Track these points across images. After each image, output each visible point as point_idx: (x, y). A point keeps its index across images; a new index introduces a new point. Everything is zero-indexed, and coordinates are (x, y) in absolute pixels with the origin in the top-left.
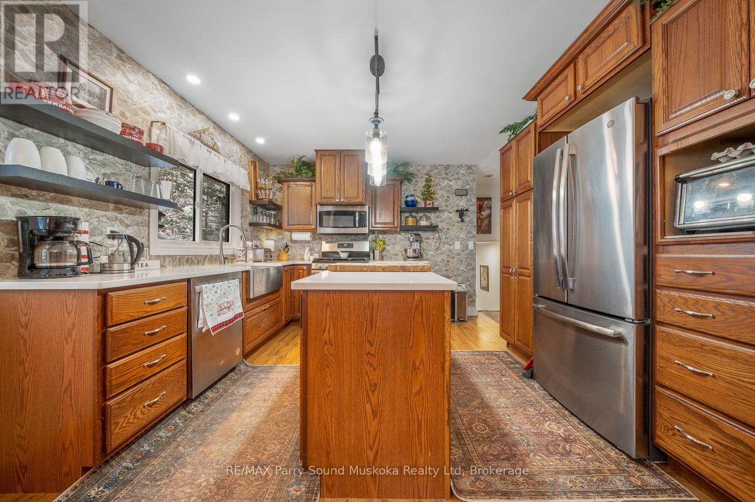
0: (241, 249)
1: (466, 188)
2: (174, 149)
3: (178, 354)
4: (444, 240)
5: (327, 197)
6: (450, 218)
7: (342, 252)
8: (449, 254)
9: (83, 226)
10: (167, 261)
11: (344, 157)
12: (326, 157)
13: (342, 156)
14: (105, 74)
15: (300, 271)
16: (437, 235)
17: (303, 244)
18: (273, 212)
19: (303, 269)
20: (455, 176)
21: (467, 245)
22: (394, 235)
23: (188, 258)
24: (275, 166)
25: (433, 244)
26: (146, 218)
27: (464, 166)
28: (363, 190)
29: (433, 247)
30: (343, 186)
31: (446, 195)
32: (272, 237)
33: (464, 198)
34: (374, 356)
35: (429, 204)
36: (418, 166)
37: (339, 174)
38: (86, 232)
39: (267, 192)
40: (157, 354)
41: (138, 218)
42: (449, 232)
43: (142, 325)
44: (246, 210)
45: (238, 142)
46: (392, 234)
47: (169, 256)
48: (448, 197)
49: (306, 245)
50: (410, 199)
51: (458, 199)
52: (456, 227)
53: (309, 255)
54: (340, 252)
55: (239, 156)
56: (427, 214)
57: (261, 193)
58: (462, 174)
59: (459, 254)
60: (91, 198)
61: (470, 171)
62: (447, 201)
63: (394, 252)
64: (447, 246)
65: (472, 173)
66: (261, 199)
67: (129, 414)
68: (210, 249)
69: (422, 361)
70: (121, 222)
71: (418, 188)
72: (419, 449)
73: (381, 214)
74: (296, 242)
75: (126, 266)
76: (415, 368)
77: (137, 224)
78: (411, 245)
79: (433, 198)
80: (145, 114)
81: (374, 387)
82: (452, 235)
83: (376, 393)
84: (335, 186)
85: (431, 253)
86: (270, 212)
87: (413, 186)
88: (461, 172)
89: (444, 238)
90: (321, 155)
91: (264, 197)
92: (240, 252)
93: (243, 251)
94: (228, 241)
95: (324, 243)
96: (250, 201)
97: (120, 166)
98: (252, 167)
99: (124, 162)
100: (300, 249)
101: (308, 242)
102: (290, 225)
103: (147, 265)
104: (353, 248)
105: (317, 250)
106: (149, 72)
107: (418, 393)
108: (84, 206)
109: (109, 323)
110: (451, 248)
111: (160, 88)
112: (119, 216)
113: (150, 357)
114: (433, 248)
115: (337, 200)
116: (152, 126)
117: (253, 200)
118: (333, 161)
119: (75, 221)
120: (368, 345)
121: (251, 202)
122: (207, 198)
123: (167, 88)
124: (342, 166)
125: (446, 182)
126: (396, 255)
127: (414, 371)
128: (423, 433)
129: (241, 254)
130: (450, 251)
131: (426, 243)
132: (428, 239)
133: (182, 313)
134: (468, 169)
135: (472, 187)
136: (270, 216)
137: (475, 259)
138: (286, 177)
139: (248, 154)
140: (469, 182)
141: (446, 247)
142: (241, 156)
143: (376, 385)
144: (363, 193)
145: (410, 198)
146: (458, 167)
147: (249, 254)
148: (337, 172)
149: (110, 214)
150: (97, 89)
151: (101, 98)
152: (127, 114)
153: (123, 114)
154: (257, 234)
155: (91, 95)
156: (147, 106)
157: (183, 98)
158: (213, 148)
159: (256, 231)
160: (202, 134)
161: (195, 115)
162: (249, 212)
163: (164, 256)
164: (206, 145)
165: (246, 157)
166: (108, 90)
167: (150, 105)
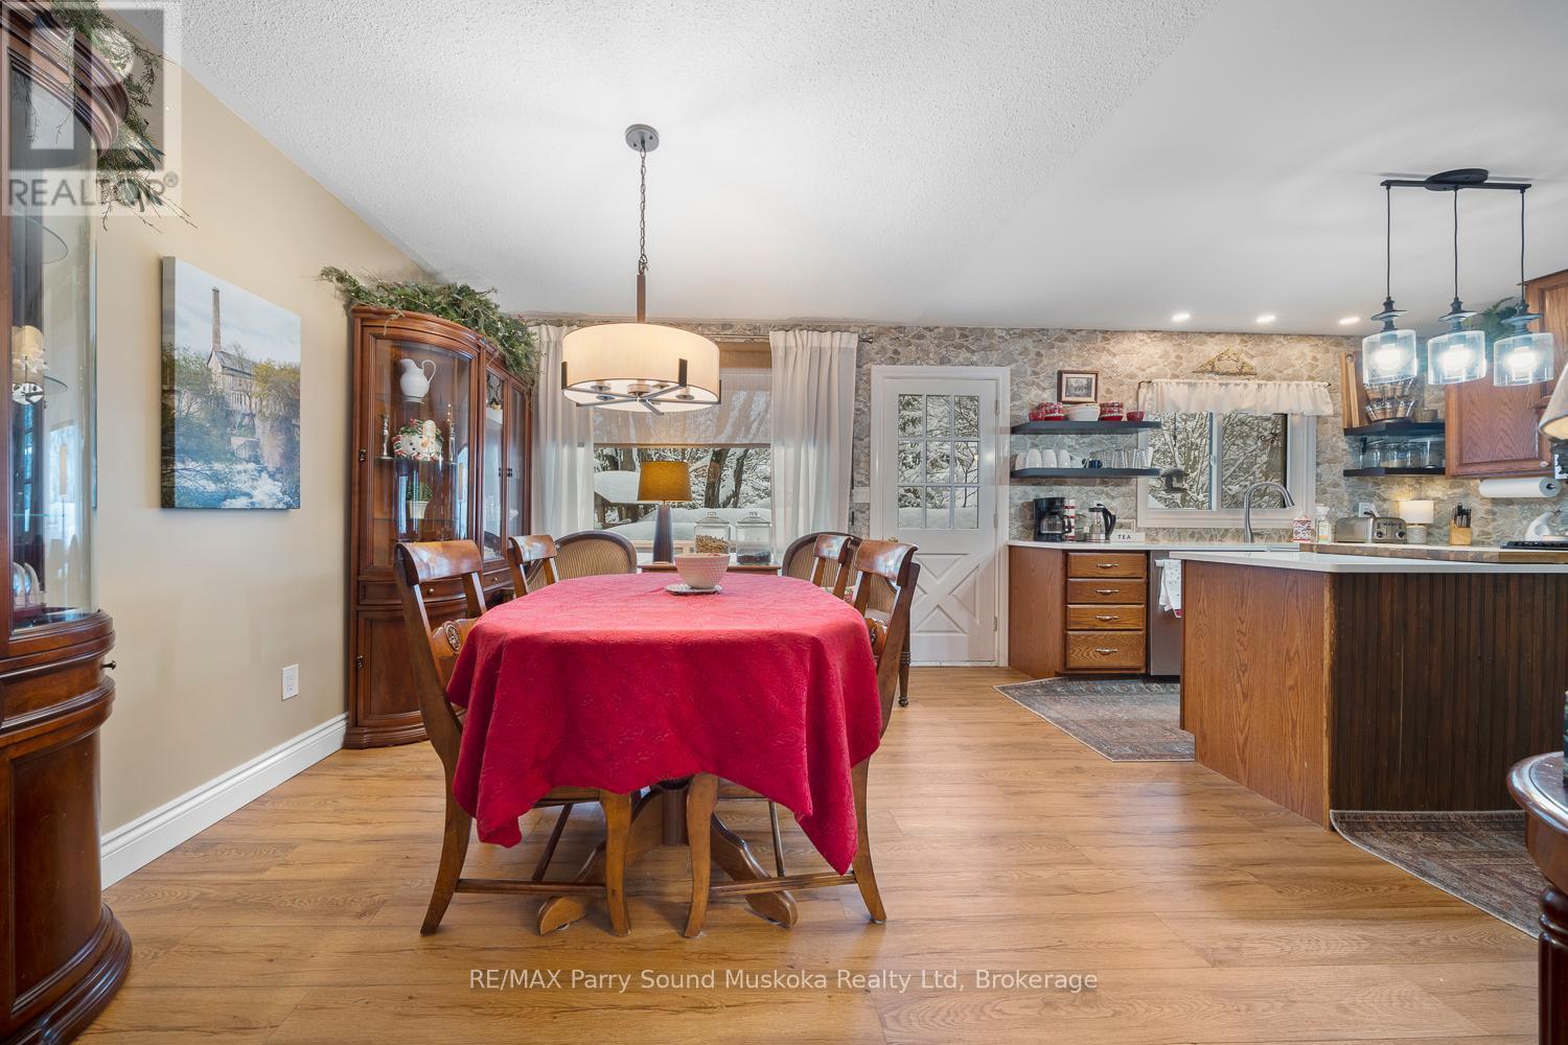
0: (1301, 519)
2: (1163, 405)
3: (1132, 622)
9: (1070, 502)
10: (1160, 534)
14: (1091, 363)
23: (1193, 532)
26: (1133, 488)
32: (1432, 493)
34: (1245, 635)
38: (1073, 507)
39: (1388, 406)
40: (1109, 612)
41: (1124, 489)
43: (1096, 584)
44: (1334, 448)
45: (1304, 336)
47: (1164, 529)
55: (1309, 360)
60: (1080, 477)
66: (1375, 421)
67: (1083, 649)
68: (1230, 520)
69: (1297, 652)
70: (1107, 494)
72: (1293, 754)
75: (1103, 536)
76: (1289, 659)
77: (1124, 495)
80: (1131, 379)
81: (1244, 668)
83: (1246, 675)
91: (1382, 417)
92: (1299, 525)
93: (1305, 522)
94: (1285, 507)
96: (1346, 430)
97: (1106, 442)
99: (1109, 436)
102: (1466, 465)
103: (1129, 537)
106: (1135, 332)
107: (1291, 688)
108: (1076, 484)
109: (1069, 575)
111: (1149, 341)
112: (1105, 489)
113: (1103, 612)
116: (1139, 387)
117: (1356, 426)
119: (1062, 500)
120: (1239, 622)
121: (1348, 431)
123: (1158, 335)
127: (1288, 662)
128: (1298, 736)
129: (1301, 528)
133: (1139, 585)
143: (1246, 666)
147: (1321, 528)
149: (1097, 488)
150: (1085, 382)
151: (1088, 387)
152: (1112, 389)
153: (1108, 391)
154: (1374, 489)
155: (1079, 388)
156: (1133, 369)
157: (1183, 333)
158: (1240, 373)
159: (1370, 485)
160: (1216, 363)
161: (1203, 343)
162: (1345, 450)
163: (1156, 529)
164: (1227, 374)
165: (1330, 355)
166: (1093, 376)
167: (1138, 366)
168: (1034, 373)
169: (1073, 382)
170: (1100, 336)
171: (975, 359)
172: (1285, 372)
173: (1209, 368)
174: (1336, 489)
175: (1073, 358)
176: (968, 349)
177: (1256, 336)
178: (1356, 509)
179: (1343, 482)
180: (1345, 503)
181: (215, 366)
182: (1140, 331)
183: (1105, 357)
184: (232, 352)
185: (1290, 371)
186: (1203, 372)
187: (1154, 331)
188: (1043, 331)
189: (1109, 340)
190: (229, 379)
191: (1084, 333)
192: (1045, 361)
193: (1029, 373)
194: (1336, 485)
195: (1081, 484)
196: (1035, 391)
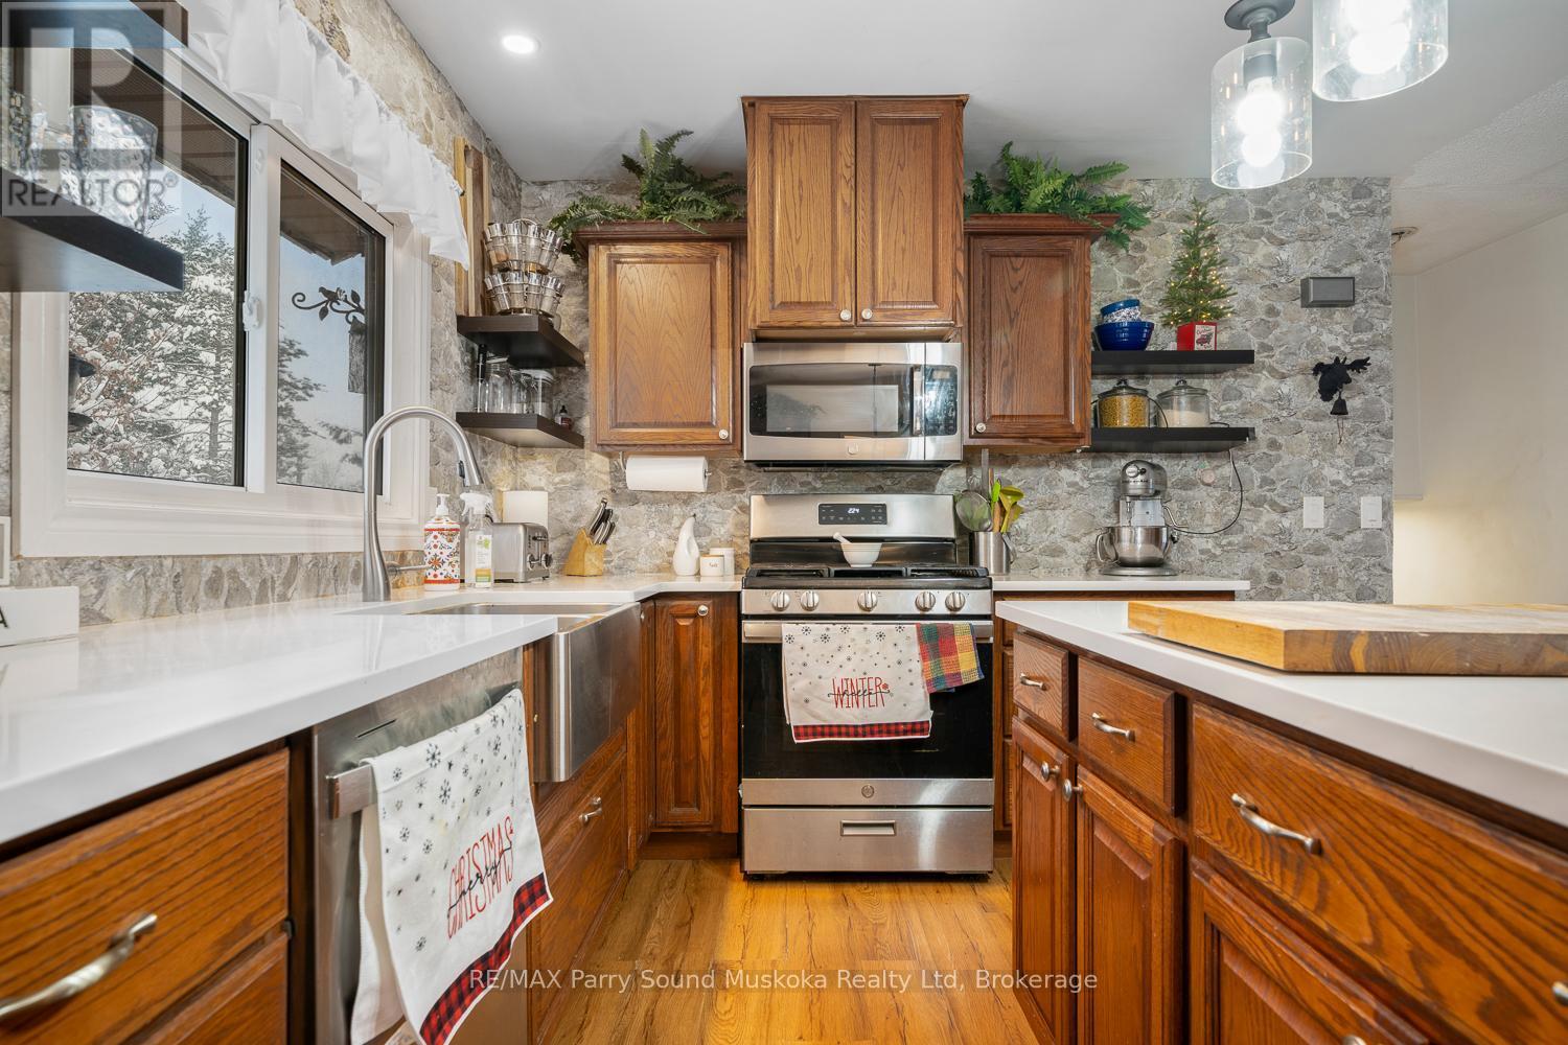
0: (445, 525)
1: (1346, 272)
4: (1255, 491)
5: (799, 303)
6: (1280, 400)
7: (852, 540)
8: (1277, 546)
11: (873, 132)
12: (795, 128)
13: (865, 125)
15: (683, 622)
16: (1227, 470)
17: (664, 508)
18: (541, 375)
19: (695, 616)
20: (1302, 226)
21: (1355, 513)
22: (1046, 472)
24: (544, 184)
25: (1210, 507)
27: (1336, 184)
28: (955, 271)
29: (1208, 519)
30: (868, 254)
31: (1261, 304)
32: (532, 480)
33: (1339, 314)
35: (1203, 341)
36: (1146, 181)
37: (850, 200)
42: (1279, 458)
44: (447, 355)
46: (1039, 465)
48: (1271, 311)
49: (677, 509)
50: (1122, 317)
51: (1314, 322)
52: (1305, 436)
53: (696, 551)
54: (844, 543)
55: (422, 114)
56: (1192, 382)
57: (508, 287)
58: (1331, 216)
59: (1320, 550)
61: (1364, 203)
62: (1267, 327)
63: (1046, 539)
64: (1268, 515)
65: (1371, 212)
66: (507, 312)
68: (312, 524)
71: (1144, 274)
73: (1010, 378)
74: (634, 498)
78: (1117, 511)
79: (1218, 315)
82: (1292, 471)
84: (834, 253)
85: (1199, 543)
86: (533, 373)
87: (1124, 264)
88: (1326, 205)
89: (1257, 483)
90: (773, 119)
91: (518, 304)
92: (442, 540)
93: (451, 533)
95: (756, 501)
96: (460, 319)
98: (469, 171)
100: (652, 526)
101: (686, 498)
102: (623, 425)
104: (884, 521)
105: (722, 531)
110: (1286, 523)
114: (1210, 523)
115: (846, 315)
117: (472, 314)
118: (826, 147)
121: (464, 325)
122: (218, 358)
124: (864, 167)
125: (1264, 248)
126: (1056, 552)
129: (444, 548)
130: (1283, 534)
131: (1182, 502)
132: (1187, 484)
133: (259, 991)
134: (1356, 196)
135: (1373, 268)
136: (529, 388)
137: (1389, 571)
138: (607, 222)
139: (454, 115)
140: (1361, 249)
141: (1265, 518)
142: (428, 116)
144: (955, 286)
145: (1124, 312)
146: (1313, 188)
147: (478, 549)
148: (844, 192)
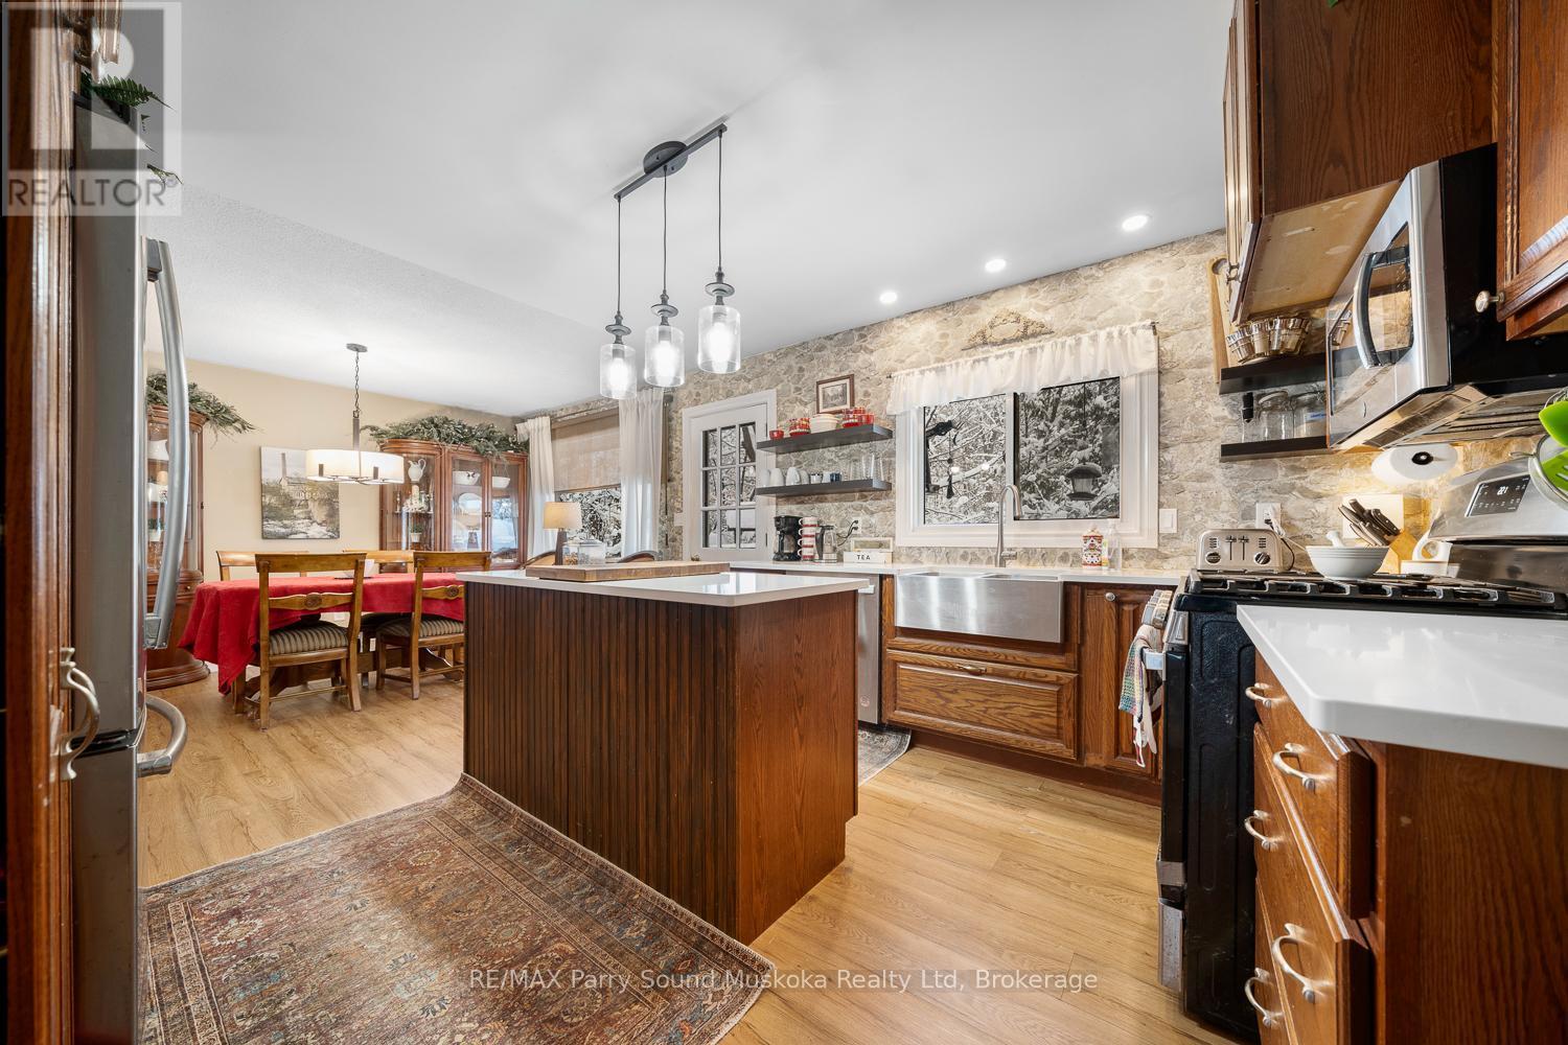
10: (924, 555)
14: (849, 367)
26: (893, 501)
41: (883, 503)
47: (929, 548)
77: (883, 510)
97: (865, 451)
103: (868, 558)
108: (836, 500)
112: (864, 504)
149: (857, 503)
150: (840, 389)
151: (844, 394)
152: (870, 391)
153: (866, 394)
154: (1293, 478)
155: (836, 397)
156: (892, 362)
157: (948, 304)
158: (1025, 336)
159: (1281, 473)
160: (988, 332)
161: (974, 310)
162: (1224, 418)
163: (919, 549)
164: (1004, 342)
165: (1189, 269)
166: (847, 381)
167: (896, 358)
168: (798, 389)
169: (829, 392)
170: (856, 334)
171: (750, 387)
172: (1100, 318)
173: (979, 340)
174: (1205, 485)
175: (832, 366)
176: (745, 378)
177: (1051, 279)
178: (1248, 514)
179: (1219, 471)
180: (1224, 506)
181: (284, 483)
182: (898, 317)
183: (863, 356)
184: (293, 476)
185: (1110, 314)
186: (974, 347)
187: (915, 312)
188: (804, 344)
189: (865, 336)
190: (292, 487)
191: (840, 336)
192: (807, 374)
193: (793, 390)
194: (1202, 477)
195: (841, 500)
196: (798, 408)
